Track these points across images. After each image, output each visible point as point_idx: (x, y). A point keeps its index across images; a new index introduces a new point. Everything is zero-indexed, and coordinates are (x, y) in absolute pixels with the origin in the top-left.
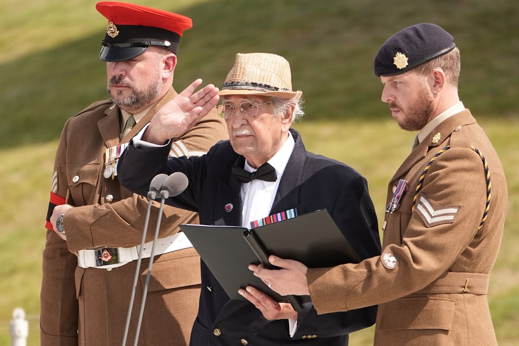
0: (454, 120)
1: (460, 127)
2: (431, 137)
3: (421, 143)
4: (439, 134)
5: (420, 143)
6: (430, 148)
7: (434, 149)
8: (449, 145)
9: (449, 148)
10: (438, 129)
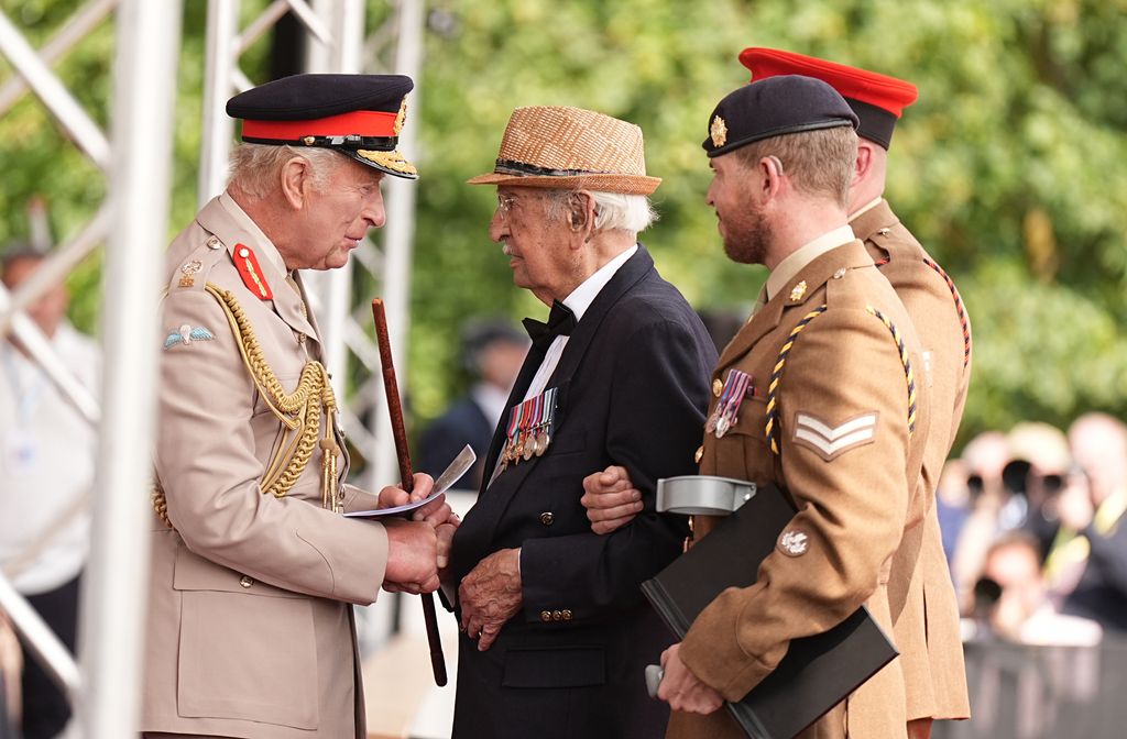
0: (832, 259)
1: (843, 272)
2: (788, 288)
3: (773, 300)
4: (803, 283)
5: (770, 299)
6: (787, 309)
7: (792, 311)
8: (825, 303)
9: (825, 309)
10: (801, 276)
